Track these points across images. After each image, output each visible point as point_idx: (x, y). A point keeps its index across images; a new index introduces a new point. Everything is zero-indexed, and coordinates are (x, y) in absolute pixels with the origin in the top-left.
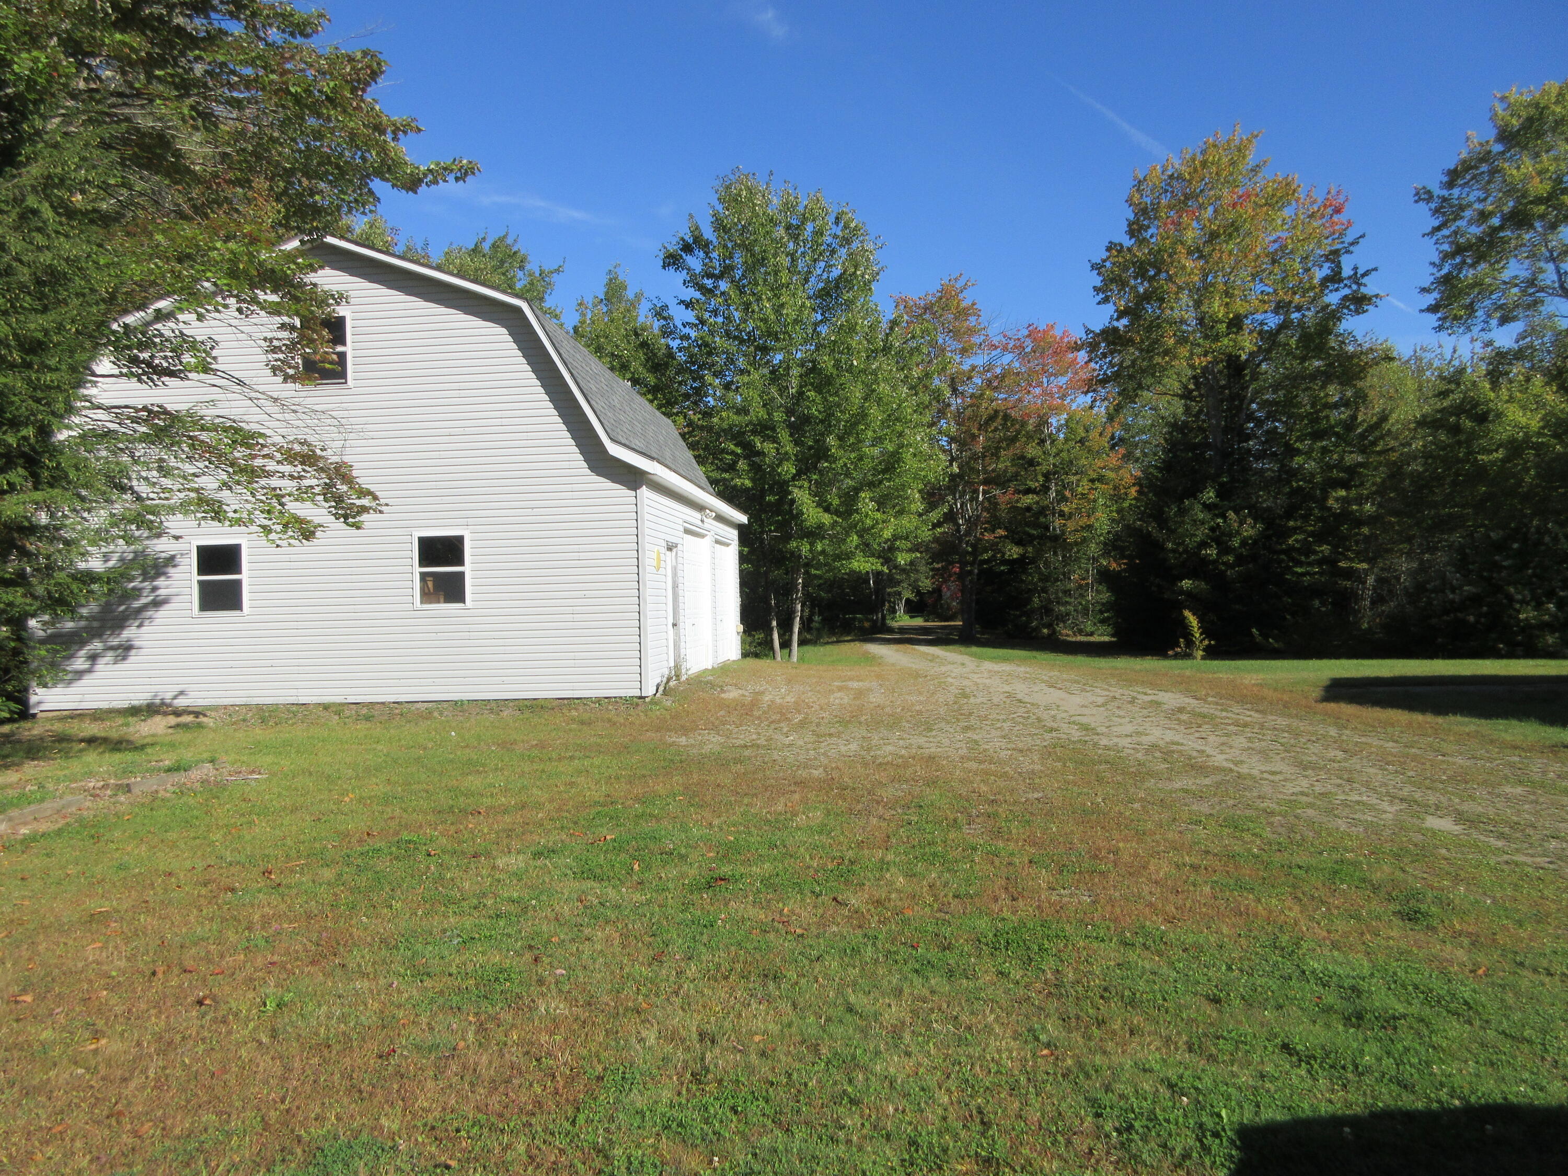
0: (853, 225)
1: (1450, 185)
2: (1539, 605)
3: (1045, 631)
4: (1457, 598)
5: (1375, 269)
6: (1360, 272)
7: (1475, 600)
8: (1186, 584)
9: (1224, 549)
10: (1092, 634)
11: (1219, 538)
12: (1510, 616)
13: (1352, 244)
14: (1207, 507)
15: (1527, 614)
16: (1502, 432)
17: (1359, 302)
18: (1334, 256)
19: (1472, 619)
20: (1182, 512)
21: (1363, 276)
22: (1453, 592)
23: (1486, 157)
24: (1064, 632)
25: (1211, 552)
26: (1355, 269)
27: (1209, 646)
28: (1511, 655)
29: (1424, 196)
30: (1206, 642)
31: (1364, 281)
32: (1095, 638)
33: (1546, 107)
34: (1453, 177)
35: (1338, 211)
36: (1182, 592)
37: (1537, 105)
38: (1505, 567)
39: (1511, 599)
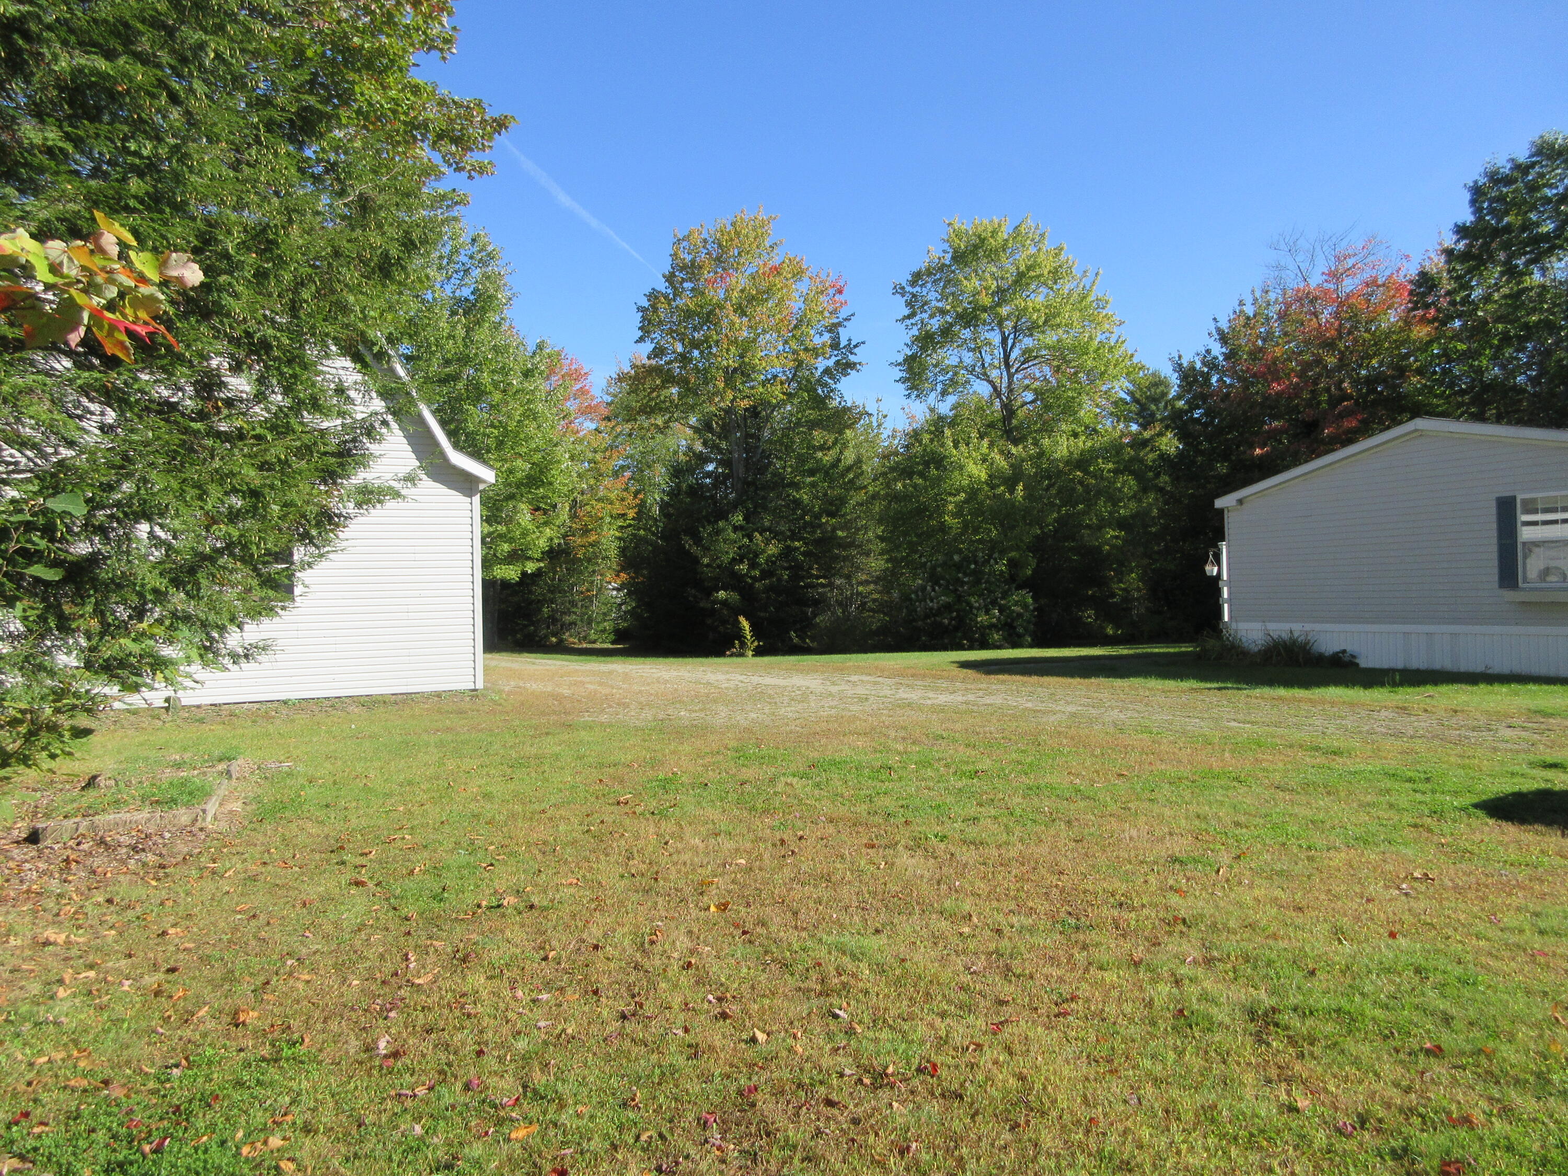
0: (490, 248)
1: (913, 283)
2: (987, 612)
3: (554, 640)
4: (935, 606)
5: (863, 343)
6: (853, 343)
7: (948, 607)
8: (722, 594)
9: (753, 565)
10: (594, 642)
11: (749, 555)
12: (971, 619)
13: (846, 320)
14: (736, 529)
15: (982, 618)
16: (959, 480)
17: (846, 367)
18: (833, 329)
19: (946, 621)
20: (718, 532)
21: (856, 346)
22: (932, 601)
23: (942, 268)
24: (571, 640)
25: (743, 567)
26: (850, 340)
27: (758, 646)
28: (971, 648)
29: (899, 290)
30: (756, 644)
31: (856, 350)
32: (598, 645)
33: (984, 239)
34: (917, 277)
35: (840, 292)
36: (716, 601)
37: (979, 236)
38: (966, 583)
39: (971, 607)
